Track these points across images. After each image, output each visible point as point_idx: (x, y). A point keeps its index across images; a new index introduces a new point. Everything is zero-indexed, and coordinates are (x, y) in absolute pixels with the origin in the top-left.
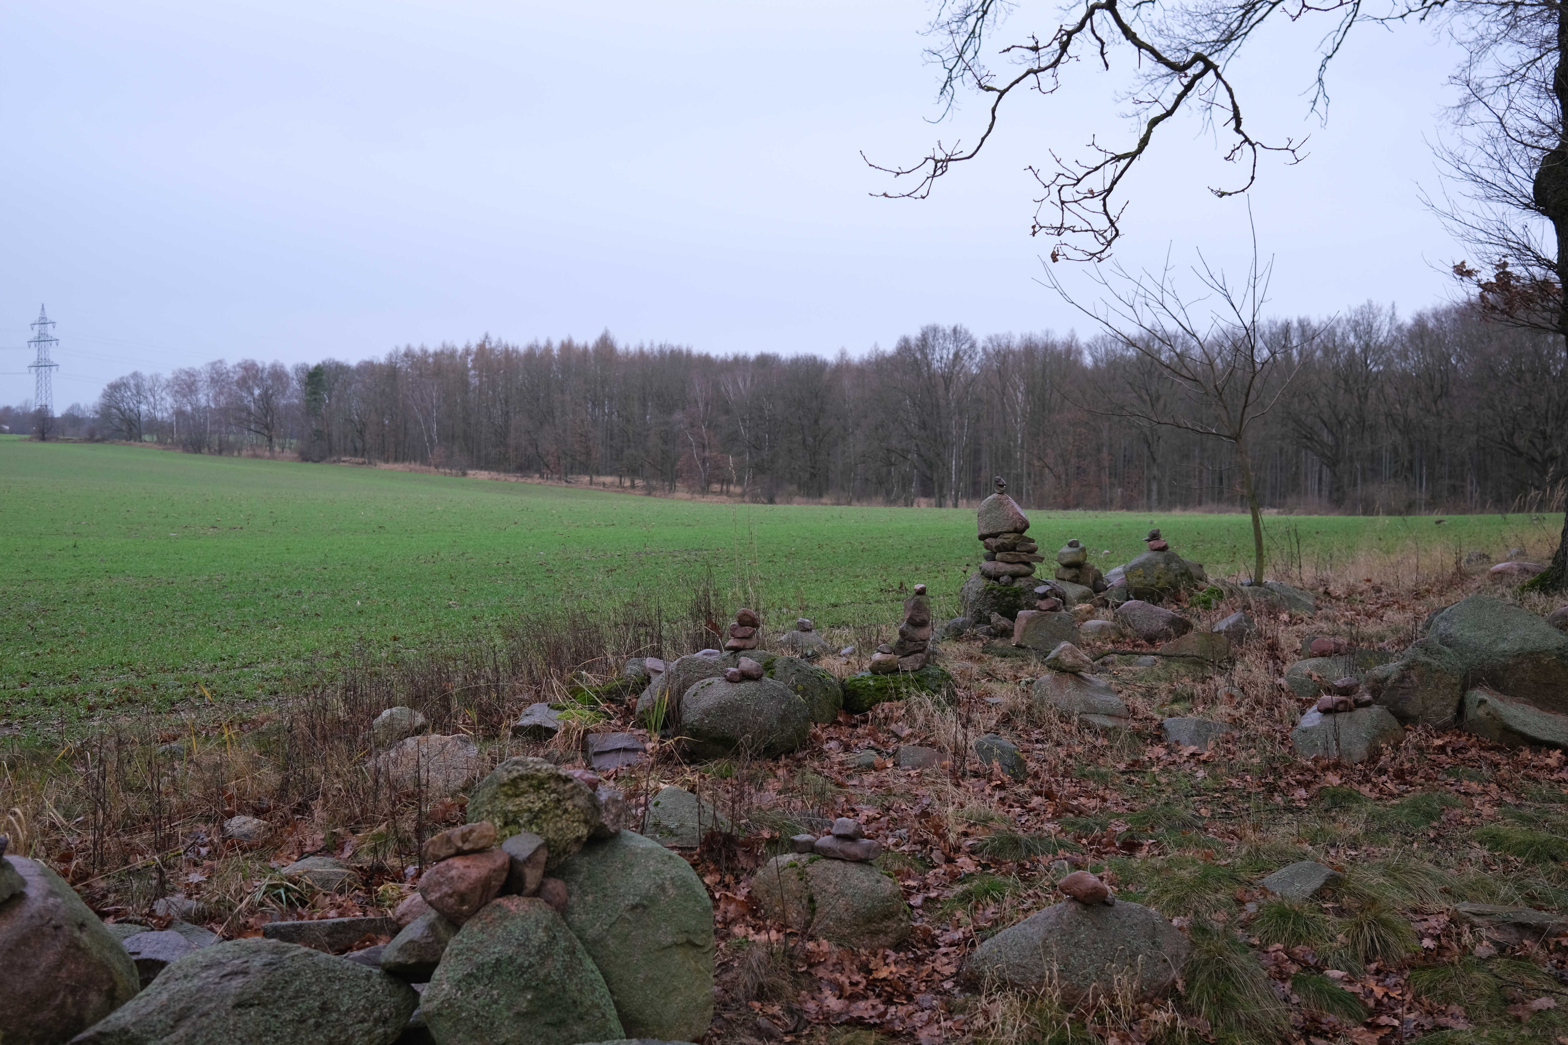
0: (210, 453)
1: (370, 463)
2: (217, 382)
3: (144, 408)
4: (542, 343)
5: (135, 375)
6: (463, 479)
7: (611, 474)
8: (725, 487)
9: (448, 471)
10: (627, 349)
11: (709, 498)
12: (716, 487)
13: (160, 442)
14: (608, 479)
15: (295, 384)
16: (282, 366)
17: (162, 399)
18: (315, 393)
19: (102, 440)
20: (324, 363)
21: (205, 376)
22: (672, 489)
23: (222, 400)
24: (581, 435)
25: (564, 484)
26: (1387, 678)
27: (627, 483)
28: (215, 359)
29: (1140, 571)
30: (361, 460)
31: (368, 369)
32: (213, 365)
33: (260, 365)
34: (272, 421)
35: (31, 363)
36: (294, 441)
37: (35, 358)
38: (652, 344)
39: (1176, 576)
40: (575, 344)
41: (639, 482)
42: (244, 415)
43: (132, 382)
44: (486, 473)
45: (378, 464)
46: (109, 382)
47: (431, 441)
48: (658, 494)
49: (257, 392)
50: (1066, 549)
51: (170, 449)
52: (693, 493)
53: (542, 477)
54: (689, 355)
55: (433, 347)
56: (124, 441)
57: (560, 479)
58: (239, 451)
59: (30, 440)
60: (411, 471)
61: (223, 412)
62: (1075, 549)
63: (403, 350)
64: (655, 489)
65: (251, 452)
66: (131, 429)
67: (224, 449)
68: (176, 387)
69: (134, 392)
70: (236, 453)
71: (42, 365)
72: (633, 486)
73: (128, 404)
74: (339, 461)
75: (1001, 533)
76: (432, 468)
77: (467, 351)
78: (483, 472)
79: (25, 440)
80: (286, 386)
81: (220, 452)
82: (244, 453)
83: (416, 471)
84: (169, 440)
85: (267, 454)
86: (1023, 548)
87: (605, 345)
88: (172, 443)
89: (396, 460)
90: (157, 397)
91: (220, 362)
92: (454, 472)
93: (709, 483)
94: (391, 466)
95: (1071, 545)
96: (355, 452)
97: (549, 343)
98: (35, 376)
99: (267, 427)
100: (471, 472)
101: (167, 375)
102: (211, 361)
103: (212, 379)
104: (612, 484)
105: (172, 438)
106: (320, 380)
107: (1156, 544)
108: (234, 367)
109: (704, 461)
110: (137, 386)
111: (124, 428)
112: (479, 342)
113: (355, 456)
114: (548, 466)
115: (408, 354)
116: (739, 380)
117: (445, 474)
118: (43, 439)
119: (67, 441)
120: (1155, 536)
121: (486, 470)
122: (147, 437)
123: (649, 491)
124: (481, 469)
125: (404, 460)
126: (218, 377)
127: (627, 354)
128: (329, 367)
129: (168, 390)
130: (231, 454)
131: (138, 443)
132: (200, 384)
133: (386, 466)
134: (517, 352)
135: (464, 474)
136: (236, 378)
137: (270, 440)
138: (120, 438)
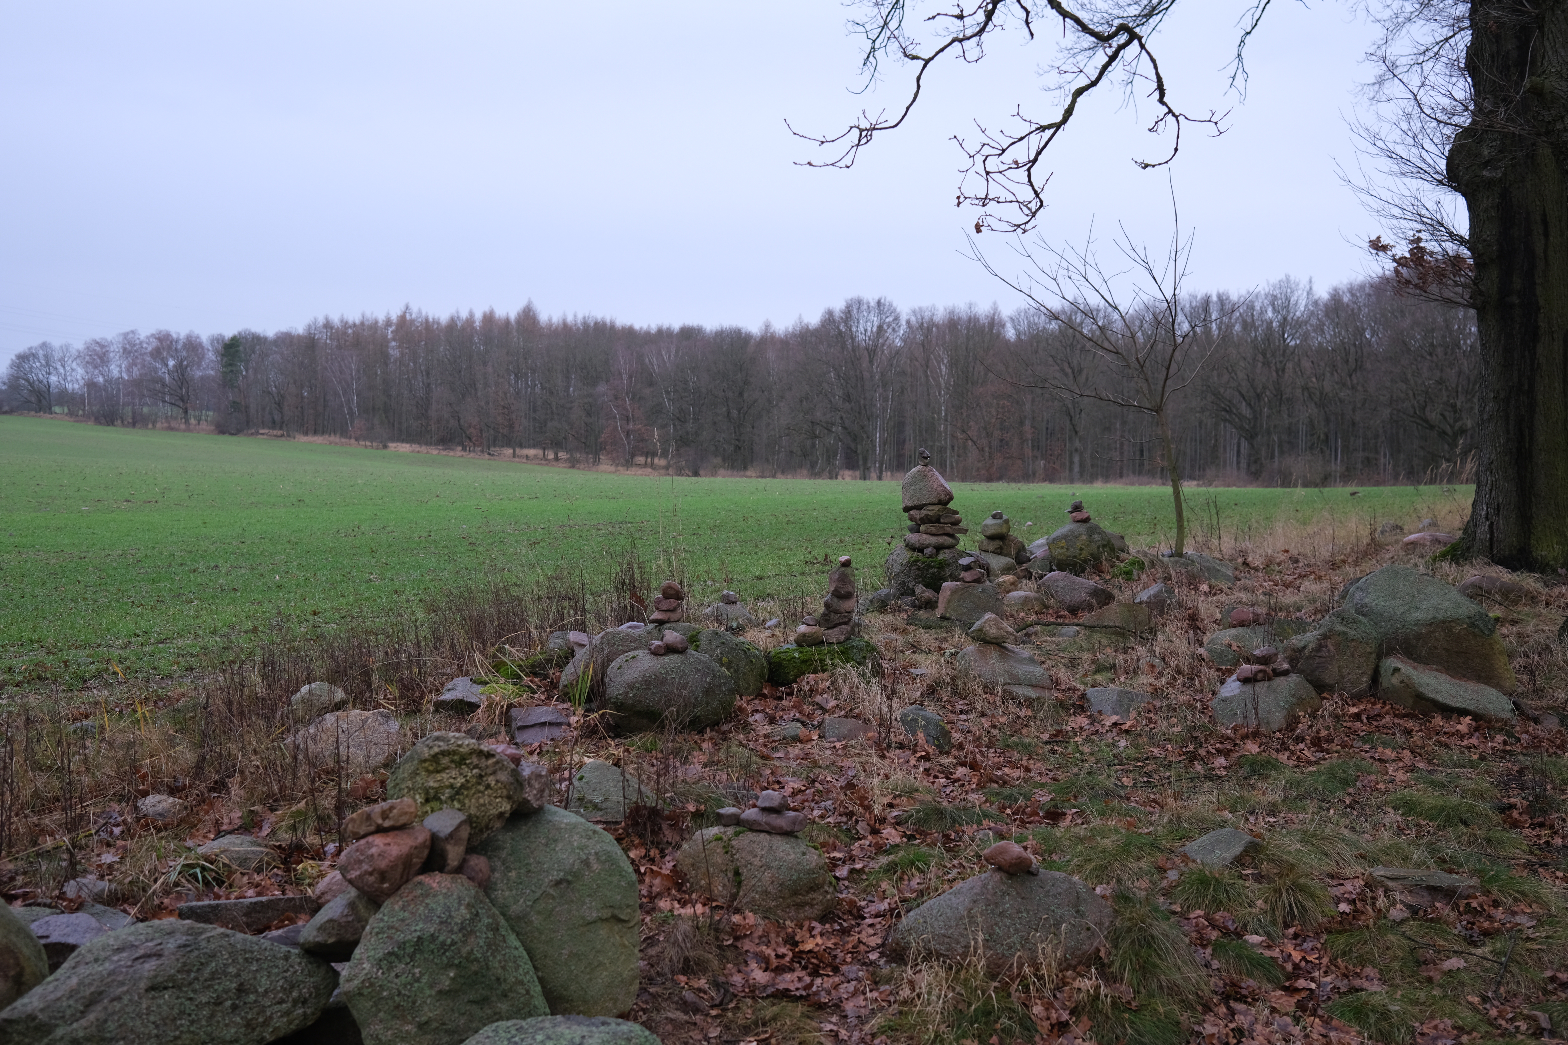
0: (123, 425)
1: (289, 436)
2: (130, 352)
3: (53, 379)
4: (464, 315)
5: (44, 345)
6: (384, 451)
7: (534, 447)
8: (649, 460)
9: (368, 443)
10: (550, 320)
11: (633, 471)
12: (641, 460)
13: (71, 414)
14: (532, 452)
15: (211, 356)
16: (198, 337)
17: (73, 370)
18: (231, 365)
19: (10, 412)
20: (240, 333)
21: (117, 347)
22: (596, 462)
23: (136, 371)
24: (504, 407)
25: (487, 456)
26: (1304, 648)
27: (551, 456)
28: (127, 329)
29: (1063, 543)
30: (280, 432)
31: (286, 340)
32: (126, 335)
33: (175, 336)
34: (187, 392)
36: (211, 413)
38: (575, 316)
39: (1098, 547)
40: (497, 316)
41: (562, 455)
42: (158, 386)
43: (41, 353)
44: (408, 445)
45: (297, 436)
46: (17, 352)
47: (351, 413)
48: (582, 466)
49: (171, 363)
50: (990, 521)
51: (81, 421)
52: (617, 465)
53: (464, 449)
54: (613, 327)
55: (354, 316)
56: (33, 413)
57: (482, 451)
58: (154, 423)
60: (331, 443)
61: (137, 383)
62: (999, 521)
63: (321, 321)
64: (578, 461)
65: (165, 425)
66: (40, 401)
67: (137, 421)
68: (87, 358)
69: (44, 362)
70: (150, 426)
72: (557, 459)
73: (37, 375)
74: (257, 433)
75: (925, 505)
76: (353, 441)
77: (388, 323)
78: (404, 445)
80: (202, 357)
81: (134, 424)
82: (158, 425)
83: (336, 444)
84: (81, 412)
85: (183, 426)
86: (947, 520)
87: (528, 317)
88: (84, 416)
89: (315, 432)
90: (68, 368)
91: (133, 332)
92: (375, 444)
93: (633, 456)
94: (310, 438)
95: (994, 517)
96: (274, 425)
97: (472, 315)
99: (182, 399)
100: (392, 445)
101: (78, 345)
102: (123, 331)
103: (125, 349)
104: (536, 456)
105: (84, 410)
106: (237, 351)
107: (1079, 516)
108: (148, 337)
109: (628, 434)
110: (46, 357)
111: (33, 399)
112: (399, 313)
113: (274, 428)
114: (470, 439)
115: (327, 325)
116: (664, 353)
117: (366, 447)
120: (1077, 508)
121: (407, 442)
122: (57, 409)
123: (573, 464)
124: (403, 441)
125: (323, 433)
126: (131, 348)
127: (550, 325)
128: (245, 338)
129: (78, 361)
130: (145, 426)
131: (47, 415)
132: (112, 355)
133: (304, 439)
134: (439, 323)
135: (385, 447)
136: (150, 349)
137: (186, 412)
138: (29, 410)
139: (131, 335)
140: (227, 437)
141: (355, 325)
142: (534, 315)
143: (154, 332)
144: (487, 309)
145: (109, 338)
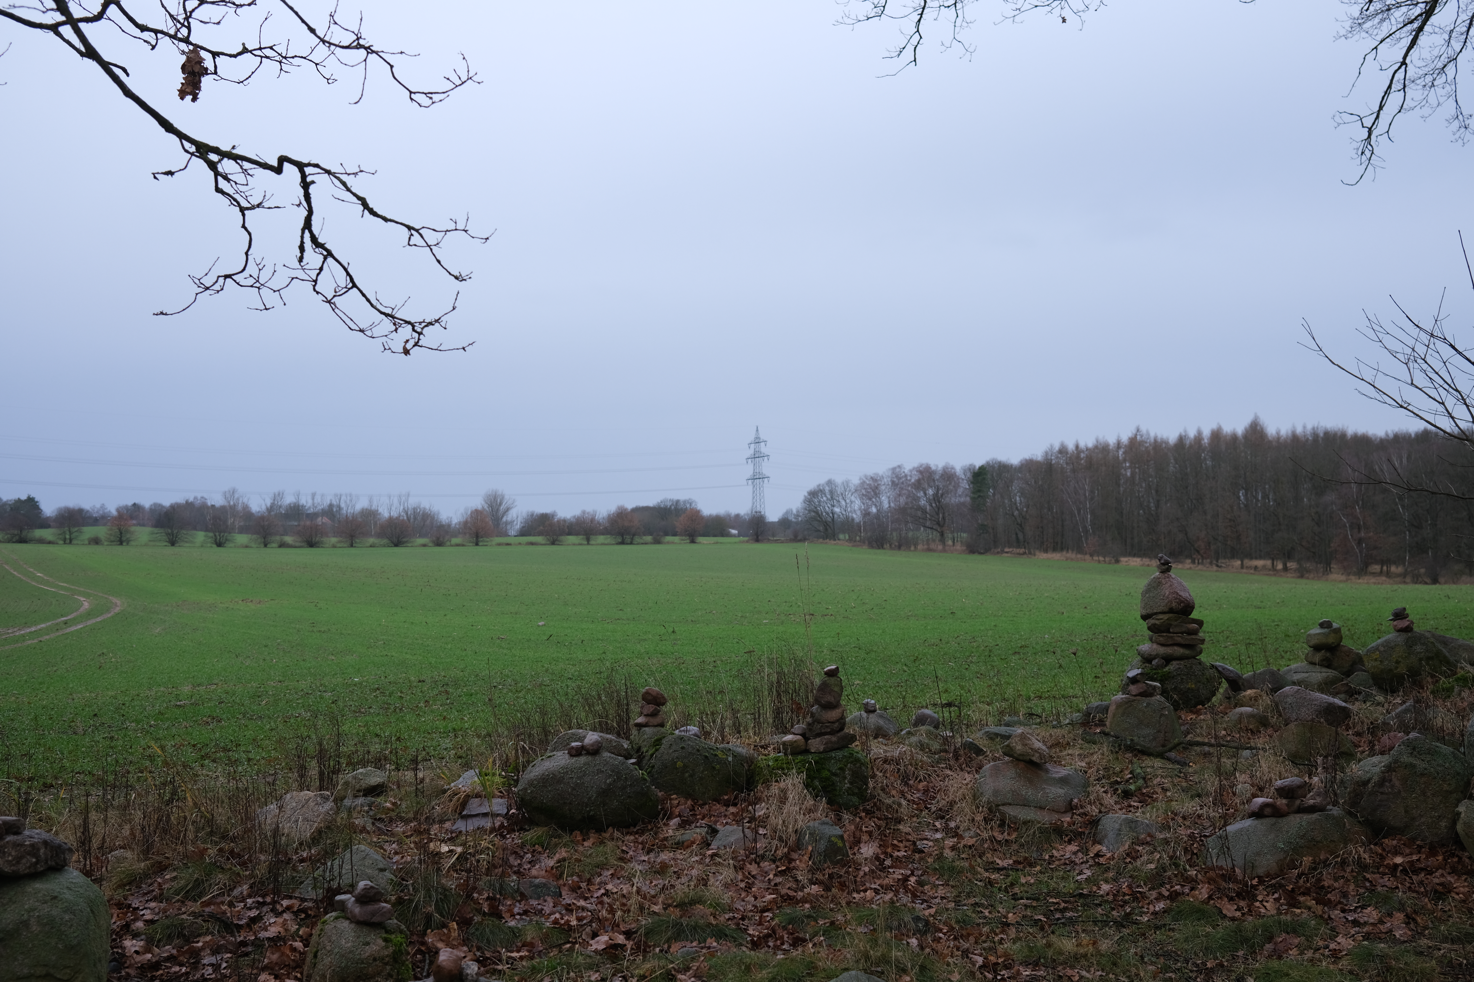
0: (891, 548)
1: (1030, 553)
2: (897, 484)
3: (837, 510)
4: (1192, 434)
5: (830, 482)
6: (1116, 566)
7: (1260, 557)
8: (1385, 568)
9: (1101, 559)
10: (1278, 433)
11: (1364, 580)
12: (1376, 568)
13: (850, 540)
14: (1260, 563)
15: (965, 485)
16: (953, 468)
17: (851, 502)
18: (979, 491)
19: (803, 540)
20: (988, 463)
21: (887, 480)
22: (1327, 570)
23: (902, 500)
24: (1230, 520)
25: (1215, 568)
26: (1369, 781)
27: (1280, 566)
28: (895, 464)
29: (1376, 655)
30: (1022, 551)
31: (1029, 465)
32: (894, 469)
33: (933, 468)
34: (944, 518)
35: (748, 476)
36: (965, 535)
37: (751, 473)
38: (1304, 427)
39: (1421, 660)
40: (1225, 432)
41: (1292, 565)
42: (919, 513)
43: (827, 489)
44: (1138, 560)
45: (1037, 553)
46: (808, 489)
47: (1086, 531)
48: (1312, 576)
49: (931, 492)
50: (1317, 630)
51: (858, 546)
52: (1349, 574)
53: (1193, 562)
54: (1343, 435)
56: (821, 540)
57: (1211, 563)
58: (916, 545)
59: (747, 542)
60: (1067, 560)
61: (902, 511)
62: (1326, 630)
63: (1057, 447)
64: (1309, 571)
65: (926, 547)
66: (826, 530)
67: (903, 544)
68: (864, 491)
69: (829, 497)
70: (912, 548)
71: (757, 478)
72: (1285, 569)
73: (824, 508)
74: (1003, 552)
76: (1087, 557)
77: (1119, 445)
78: (1135, 559)
79: (743, 542)
80: (957, 486)
81: (899, 547)
82: (920, 547)
83: (1072, 559)
84: (858, 538)
85: (940, 547)
87: (1255, 431)
88: (860, 541)
89: (1054, 550)
90: (848, 501)
91: (899, 467)
92: (1107, 559)
93: (1367, 565)
94: (1050, 555)
95: (1322, 625)
96: (1018, 544)
97: (1200, 433)
98: (751, 487)
99: (938, 524)
100: (1123, 559)
101: (855, 481)
102: (891, 466)
103: (893, 482)
104: (1264, 567)
105: (860, 536)
106: (984, 479)
107: (1404, 624)
108: (911, 471)
109: (1360, 542)
110: (831, 492)
111: (821, 528)
112: (1130, 435)
113: (1018, 547)
114: (1198, 552)
115: (1063, 450)
116: (1394, 459)
117: (1099, 562)
118: (757, 540)
119: (776, 541)
120: (1400, 615)
121: (1139, 556)
122: (841, 536)
123: (1302, 574)
124: (1134, 556)
125: (1062, 549)
126: (898, 480)
127: (1279, 438)
128: (993, 467)
129: (856, 495)
130: (908, 548)
131: (832, 542)
132: (883, 488)
133: (1044, 556)
134: (1167, 443)
135: (1117, 561)
136: (913, 480)
137: (942, 534)
138: (818, 537)
139: (898, 470)
140: (976, 557)
141: (1087, 449)
142: (1262, 429)
143: (916, 465)
144: (1214, 426)
145: (881, 473)
